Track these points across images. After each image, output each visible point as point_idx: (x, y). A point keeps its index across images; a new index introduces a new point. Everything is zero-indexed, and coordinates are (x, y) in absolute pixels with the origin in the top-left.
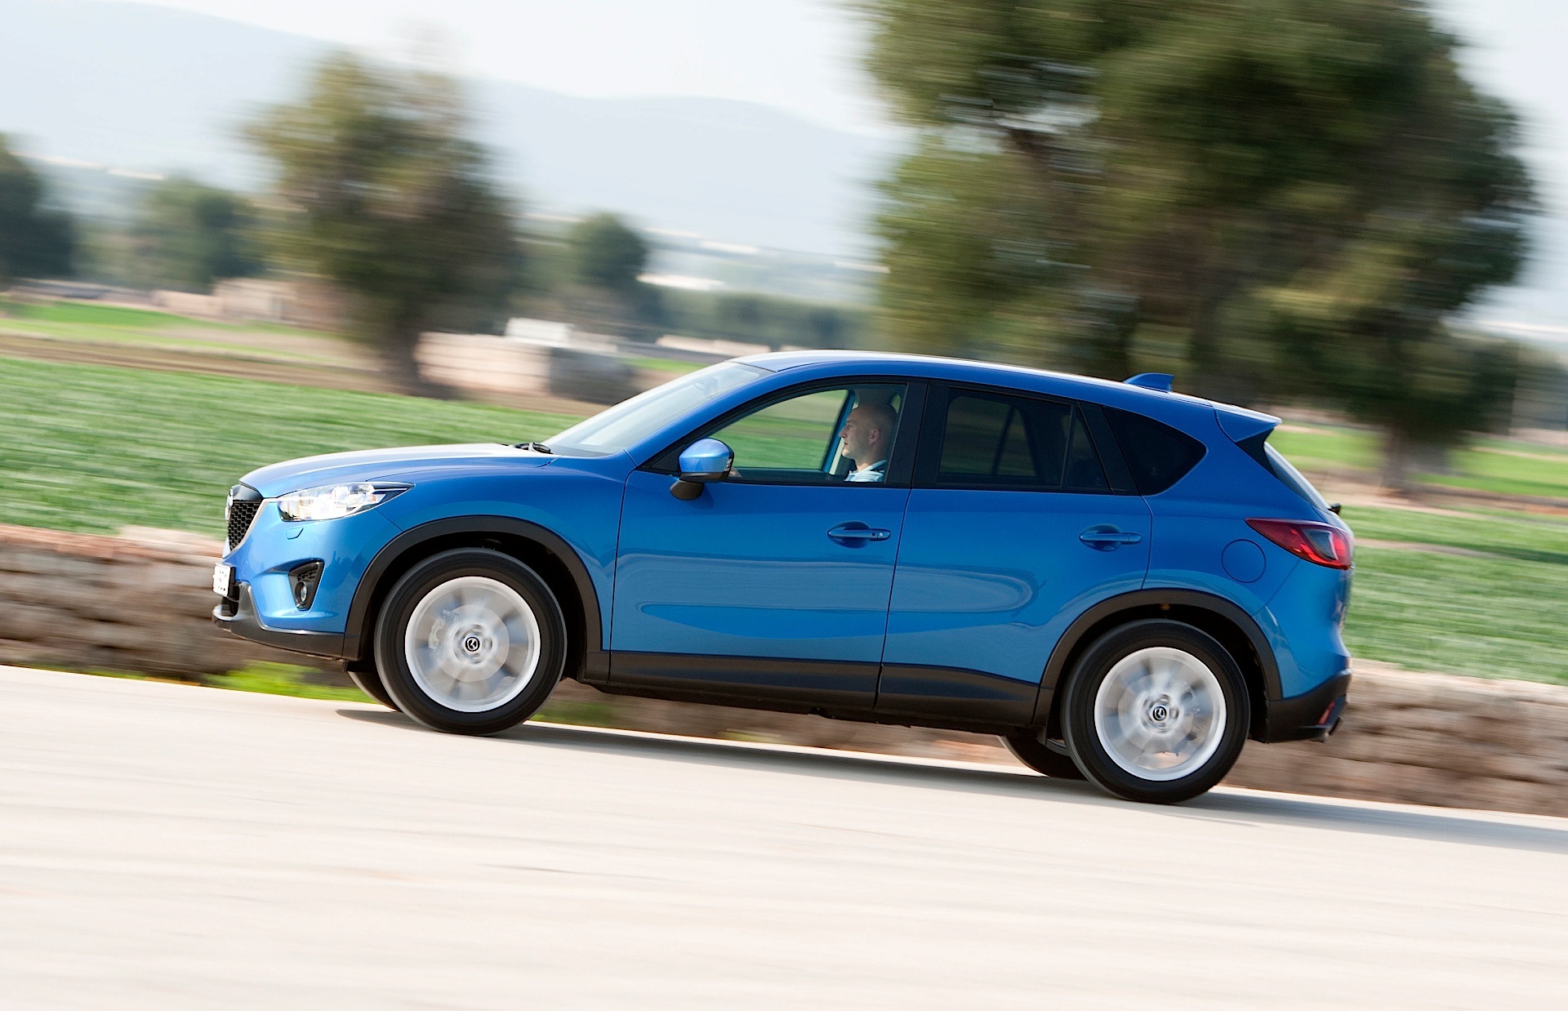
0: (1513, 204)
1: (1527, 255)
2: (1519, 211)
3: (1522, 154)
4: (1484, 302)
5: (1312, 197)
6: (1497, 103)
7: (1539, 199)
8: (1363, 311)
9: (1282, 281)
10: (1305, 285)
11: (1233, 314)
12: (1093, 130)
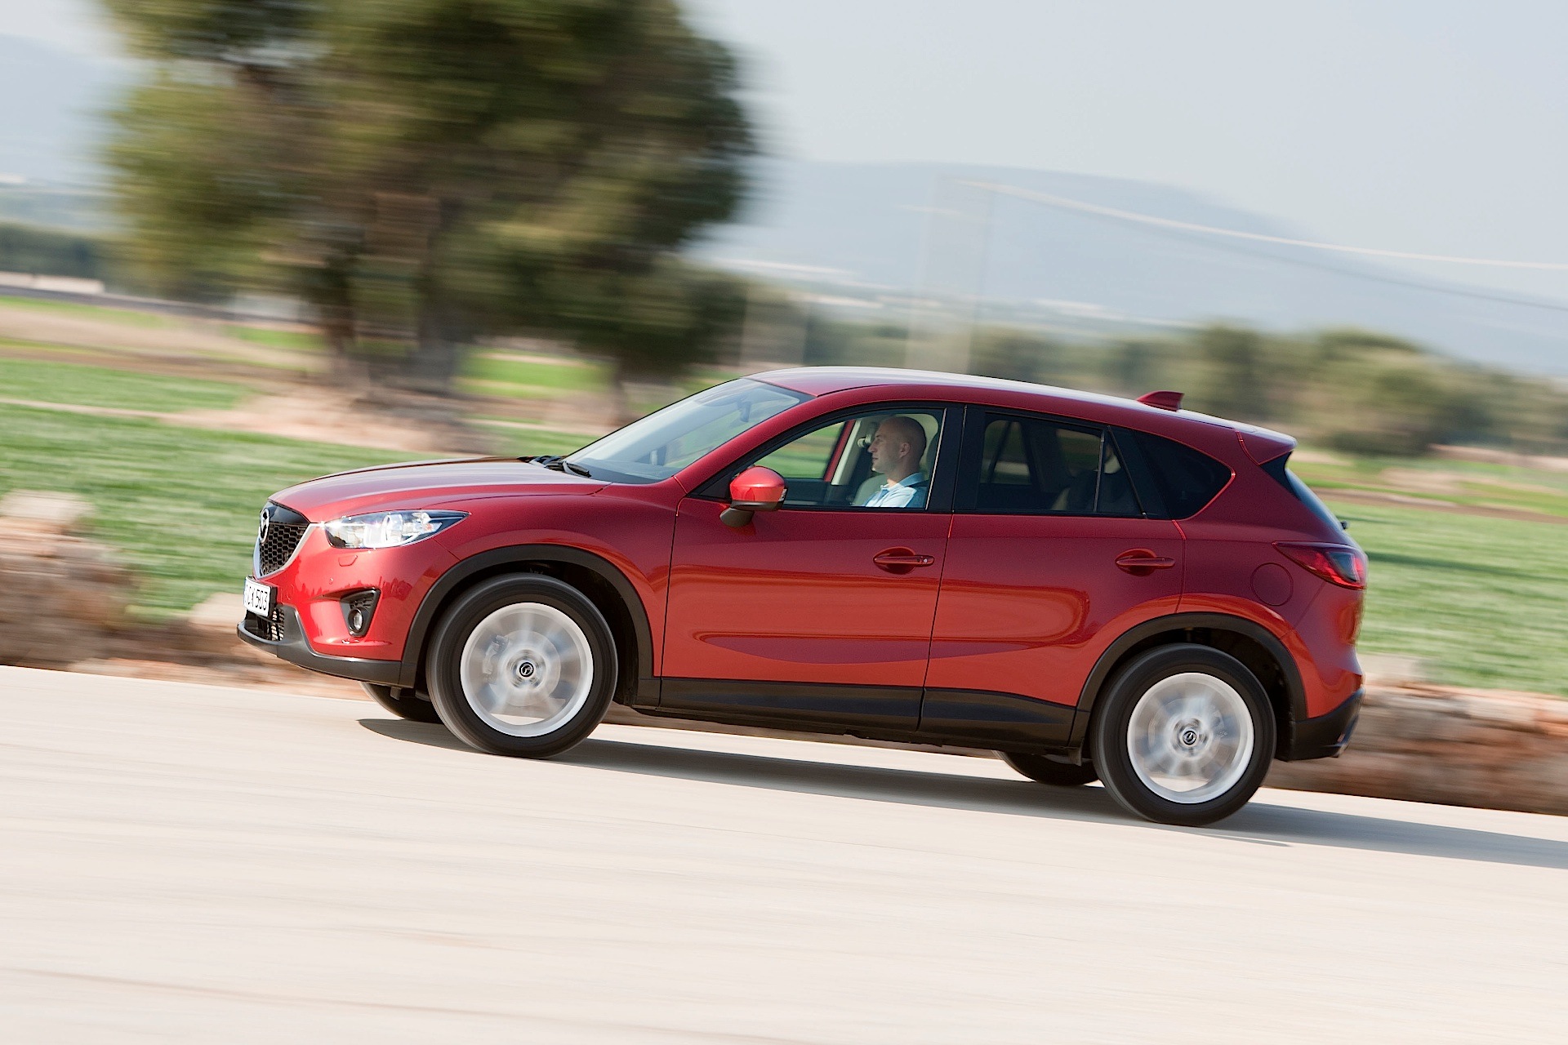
0: (728, 144)
1: (745, 194)
2: (735, 151)
3: (737, 96)
4: (702, 238)
5: (534, 134)
6: (715, 46)
7: (755, 140)
8: (594, 245)
9: (505, 216)
10: (530, 220)
11: (458, 247)
12: (326, 66)
